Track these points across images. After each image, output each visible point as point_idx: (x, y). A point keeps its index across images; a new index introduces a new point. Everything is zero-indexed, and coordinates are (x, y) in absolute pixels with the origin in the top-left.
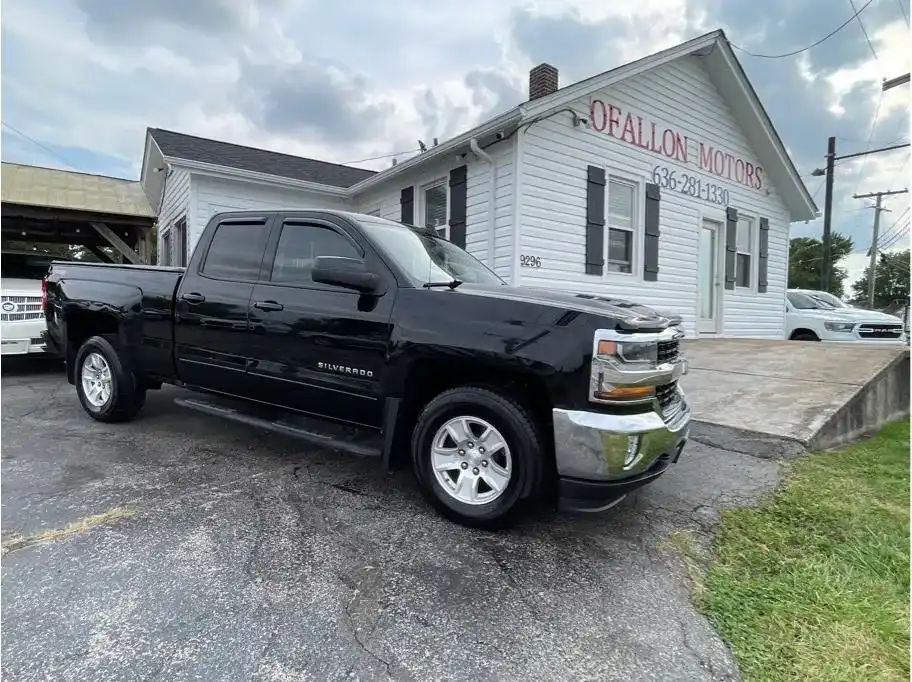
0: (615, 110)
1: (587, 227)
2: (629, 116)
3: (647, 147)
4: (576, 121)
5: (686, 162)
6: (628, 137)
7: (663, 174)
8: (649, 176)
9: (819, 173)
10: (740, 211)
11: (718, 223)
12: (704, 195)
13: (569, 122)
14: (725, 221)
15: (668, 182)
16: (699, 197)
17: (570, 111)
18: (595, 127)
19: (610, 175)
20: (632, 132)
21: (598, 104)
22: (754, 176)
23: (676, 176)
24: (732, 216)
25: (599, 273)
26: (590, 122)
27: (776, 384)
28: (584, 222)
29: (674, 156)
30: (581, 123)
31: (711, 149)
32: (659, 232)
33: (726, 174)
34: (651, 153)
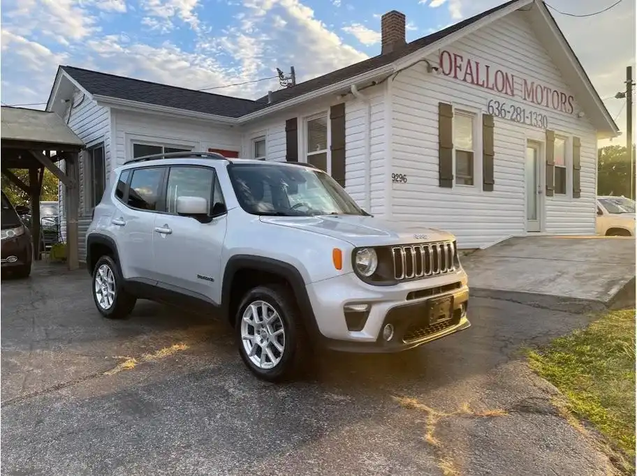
0: (458, 58)
1: (439, 151)
2: (469, 62)
3: (482, 86)
4: (430, 69)
5: (513, 95)
6: (469, 78)
7: (496, 106)
8: (485, 109)
9: (620, 96)
10: (556, 132)
11: (539, 143)
12: (528, 121)
13: (425, 70)
14: (545, 141)
15: (500, 113)
16: (524, 123)
17: (424, 60)
18: (443, 72)
19: (456, 109)
20: (471, 74)
21: (445, 54)
22: (567, 103)
23: (506, 108)
24: (550, 136)
25: (450, 186)
26: (440, 70)
27: (586, 267)
28: (437, 146)
29: (504, 91)
30: (434, 70)
31: (533, 83)
32: (493, 153)
33: (544, 103)
34: (486, 90)
